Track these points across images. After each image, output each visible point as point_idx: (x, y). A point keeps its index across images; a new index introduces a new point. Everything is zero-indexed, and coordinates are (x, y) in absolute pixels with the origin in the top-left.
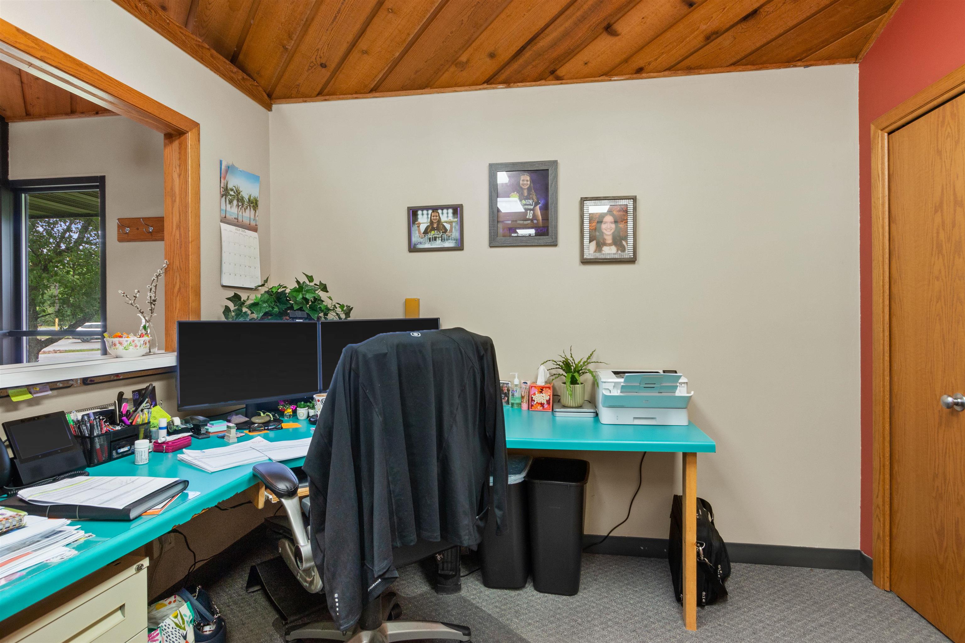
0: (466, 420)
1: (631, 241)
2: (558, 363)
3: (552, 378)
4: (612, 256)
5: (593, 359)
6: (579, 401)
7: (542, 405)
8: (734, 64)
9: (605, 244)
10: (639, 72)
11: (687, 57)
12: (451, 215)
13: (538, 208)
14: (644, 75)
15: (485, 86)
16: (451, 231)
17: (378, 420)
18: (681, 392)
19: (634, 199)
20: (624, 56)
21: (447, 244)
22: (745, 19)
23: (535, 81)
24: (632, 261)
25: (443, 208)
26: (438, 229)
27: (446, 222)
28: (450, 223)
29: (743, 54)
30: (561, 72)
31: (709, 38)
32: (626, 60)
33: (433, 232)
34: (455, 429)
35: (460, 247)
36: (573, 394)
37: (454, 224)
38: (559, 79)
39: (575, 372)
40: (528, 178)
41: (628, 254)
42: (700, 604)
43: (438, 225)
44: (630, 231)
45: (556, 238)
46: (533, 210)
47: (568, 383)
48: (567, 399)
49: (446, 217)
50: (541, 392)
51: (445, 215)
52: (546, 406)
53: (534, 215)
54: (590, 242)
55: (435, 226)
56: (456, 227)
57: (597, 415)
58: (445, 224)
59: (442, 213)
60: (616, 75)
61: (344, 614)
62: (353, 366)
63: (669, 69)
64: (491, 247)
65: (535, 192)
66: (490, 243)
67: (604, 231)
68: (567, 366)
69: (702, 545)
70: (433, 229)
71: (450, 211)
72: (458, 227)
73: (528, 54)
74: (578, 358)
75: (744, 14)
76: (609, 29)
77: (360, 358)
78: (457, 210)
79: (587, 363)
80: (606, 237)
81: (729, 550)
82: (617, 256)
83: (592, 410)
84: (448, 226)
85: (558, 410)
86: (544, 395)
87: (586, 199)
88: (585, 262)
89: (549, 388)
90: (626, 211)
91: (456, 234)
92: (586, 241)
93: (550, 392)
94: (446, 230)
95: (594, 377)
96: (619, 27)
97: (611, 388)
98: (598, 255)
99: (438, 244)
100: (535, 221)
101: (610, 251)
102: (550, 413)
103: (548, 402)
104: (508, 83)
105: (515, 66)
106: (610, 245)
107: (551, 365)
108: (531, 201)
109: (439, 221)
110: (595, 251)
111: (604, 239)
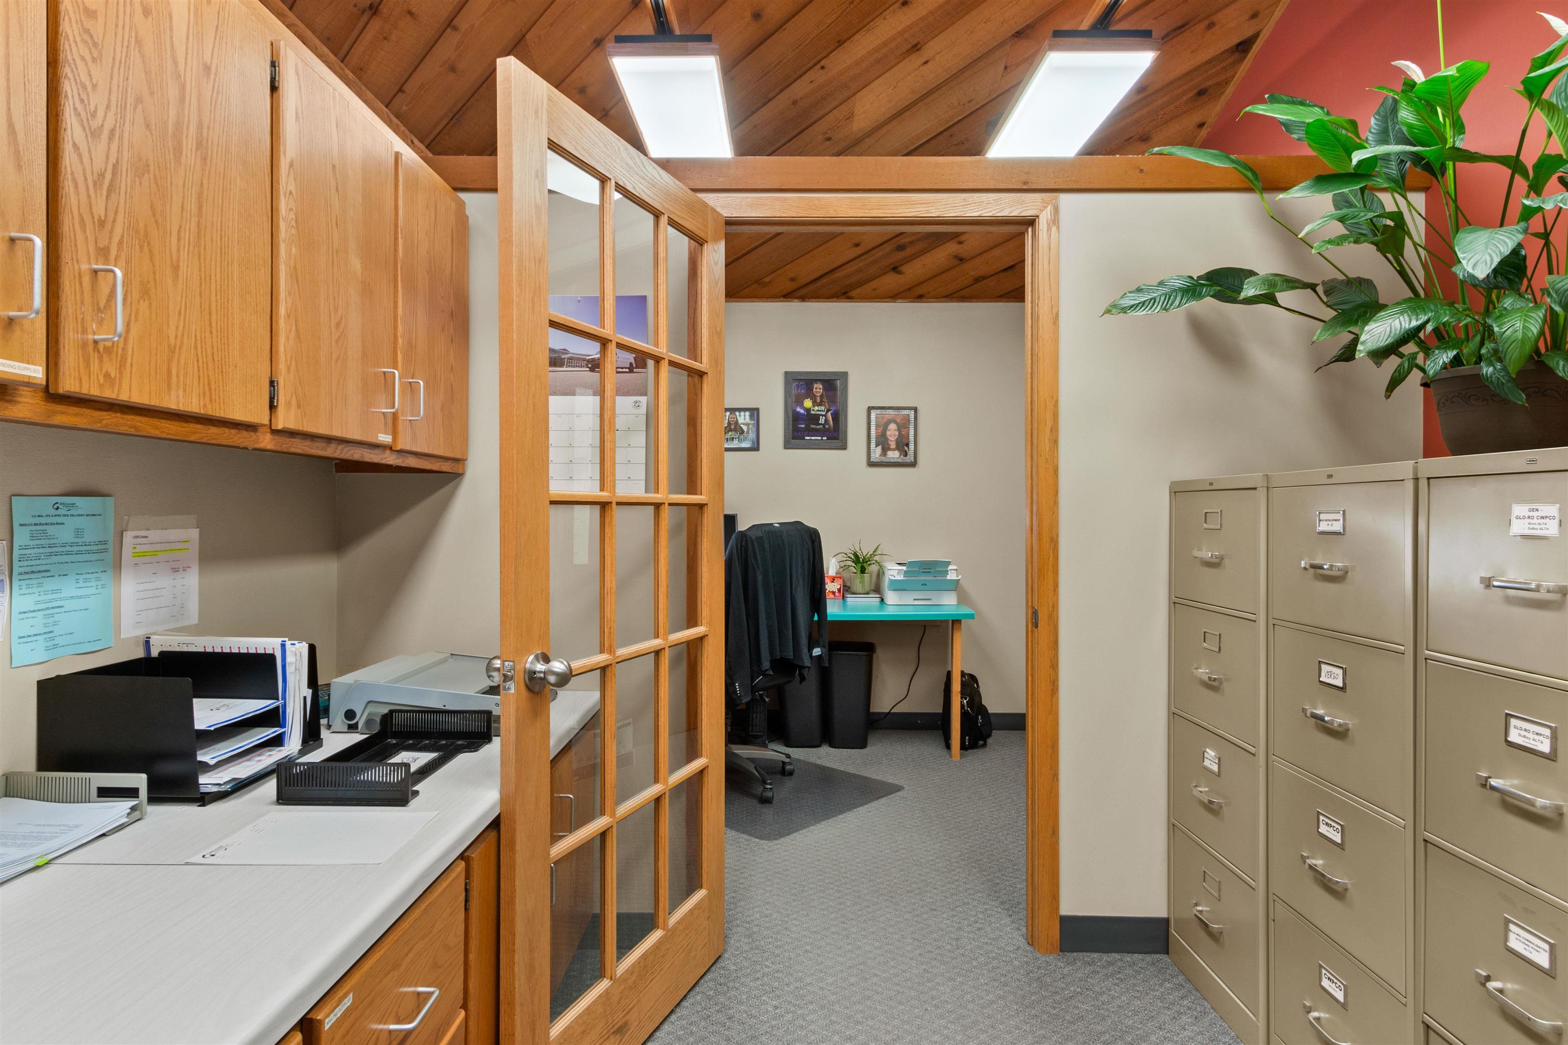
0: (804, 582)
1: (912, 447)
2: (849, 555)
3: (842, 570)
4: (896, 460)
5: (879, 552)
6: (867, 588)
7: (834, 593)
8: (1000, 297)
9: (890, 449)
10: (920, 298)
11: (961, 290)
12: (748, 417)
13: (829, 414)
14: (924, 300)
15: (782, 299)
16: (748, 432)
17: (760, 578)
18: (952, 576)
19: (915, 409)
20: (908, 287)
21: (744, 445)
22: (1005, 270)
23: (828, 298)
24: (913, 464)
25: (740, 410)
26: (735, 430)
27: (744, 424)
28: (747, 425)
29: (1006, 291)
30: (850, 294)
31: (977, 280)
32: (909, 289)
33: (730, 433)
34: (799, 589)
35: (755, 448)
36: (862, 582)
37: (751, 426)
38: (850, 298)
39: (863, 563)
40: (821, 387)
41: (910, 458)
42: (963, 747)
43: (735, 426)
44: (912, 438)
45: (846, 443)
46: (825, 415)
47: (859, 572)
48: (858, 586)
49: (743, 419)
50: (833, 582)
51: (742, 417)
52: (837, 594)
53: (826, 420)
54: (877, 446)
55: (733, 427)
56: (753, 429)
57: (883, 600)
58: (742, 426)
59: (740, 416)
60: (901, 298)
61: (743, 694)
62: (743, 544)
63: (946, 297)
64: (785, 448)
65: (827, 399)
66: (785, 445)
67: (889, 437)
68: (856, 559)
69: (966, 699)
70: (731, 430)
71: (747, 413)
72: (754, 429)
73: (824, 281)
74: (866, 550)
75: (1004, 268)
76: (895, 269)
77: (749, 540)
78: (755, 413)
79: (874, 555)
80: (890, 443)
81: (992, 719)
82: (899, 460)
83: (878, 596)
84: (745, 428)
85: (849, 596)
86: (835, 584)
87: (874, 408)
88: (871, 464)
89: (840, 578)
90: (909, 421)
91: (752, 435)
92: (873, 445)
93: (840, 581)
94: (742, 432)
95: (881, 566)
96: (903, 269)
97: (895, 574)
98: (884, 459)
99: (735, 444)
100: (827, 426)
101: (894, 455)
102: (841, 600)
103: (839, 590)
104: (803, 298)
105: (812, 287)
106: (894, 450)
107: (841, 557)
108: (823, 408)
109: (737, 423)
110: (881, 455)
111: (889, 445)
